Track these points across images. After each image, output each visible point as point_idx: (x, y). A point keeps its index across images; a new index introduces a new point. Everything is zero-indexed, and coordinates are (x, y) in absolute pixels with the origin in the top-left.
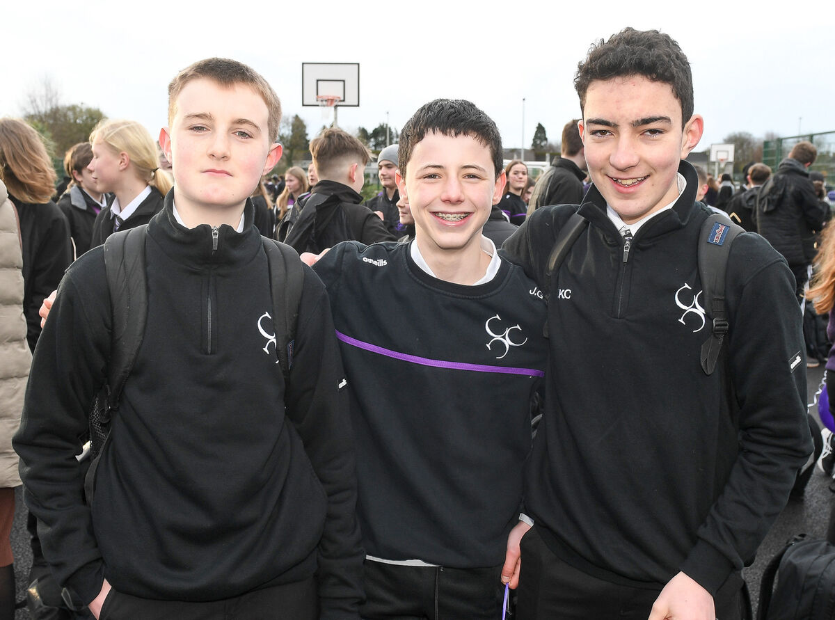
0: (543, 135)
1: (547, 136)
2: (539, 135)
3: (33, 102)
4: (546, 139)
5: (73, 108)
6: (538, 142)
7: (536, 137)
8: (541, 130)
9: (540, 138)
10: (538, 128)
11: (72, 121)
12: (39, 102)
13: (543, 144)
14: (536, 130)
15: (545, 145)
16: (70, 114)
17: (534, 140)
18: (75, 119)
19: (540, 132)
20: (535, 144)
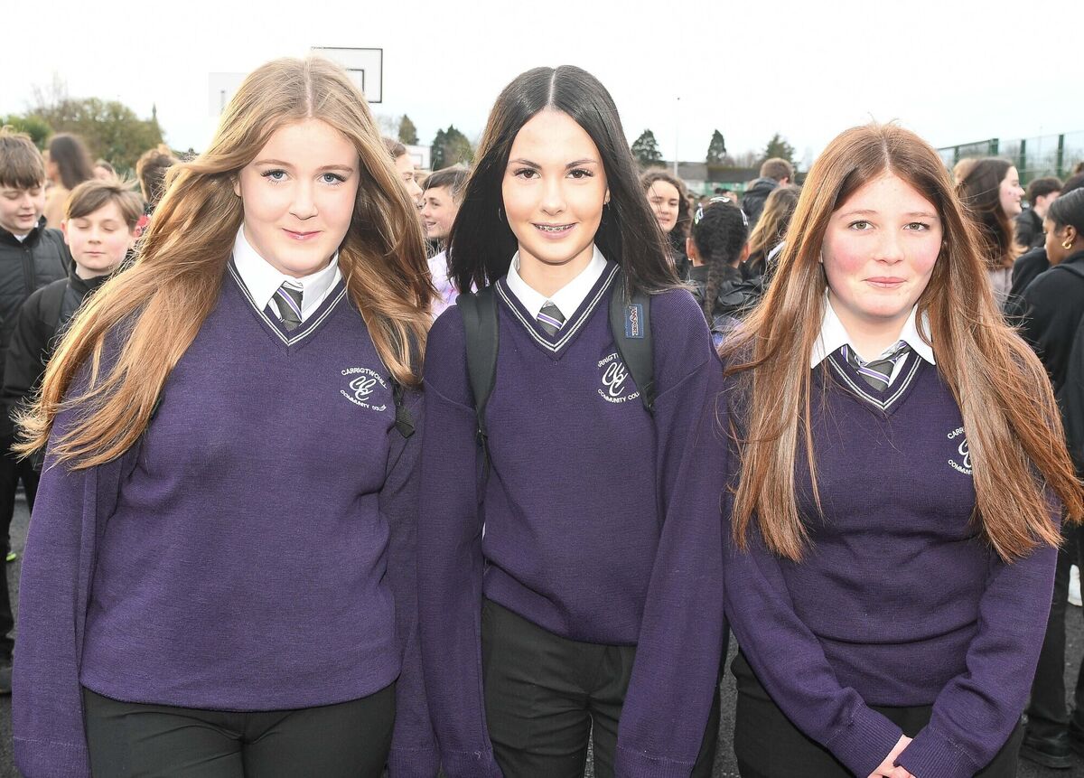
0: (721, 144)
1: (726, 147)
2: (715, 145)
3: (37, 92)
4: (724, 150)
5: (92, 102)
6: (715, 154)
7: (712, 147)
8: (718, 138)
9: (716, 149)
10: (714, 135)
11: (91, 117)
12: (44, 93)
13: (721, 156)
14: (712, 138)
15: (724, 158)
16: (87, 107)
17: (709, 150)
18: (95, 115)
19: (717, 142)
20: (710, 157)
